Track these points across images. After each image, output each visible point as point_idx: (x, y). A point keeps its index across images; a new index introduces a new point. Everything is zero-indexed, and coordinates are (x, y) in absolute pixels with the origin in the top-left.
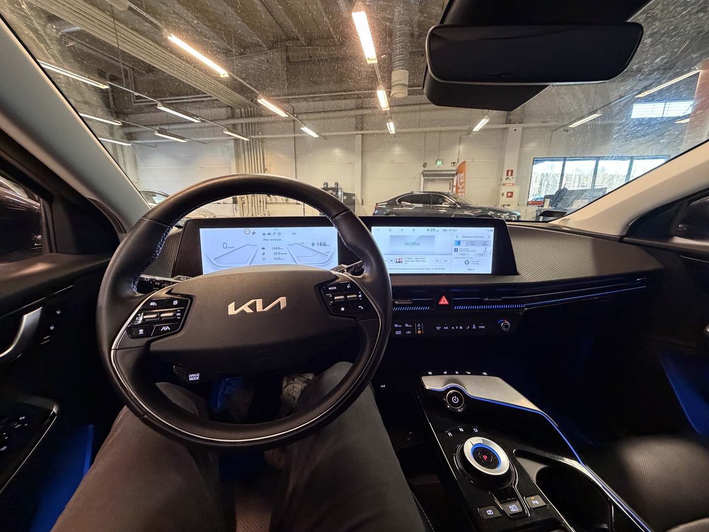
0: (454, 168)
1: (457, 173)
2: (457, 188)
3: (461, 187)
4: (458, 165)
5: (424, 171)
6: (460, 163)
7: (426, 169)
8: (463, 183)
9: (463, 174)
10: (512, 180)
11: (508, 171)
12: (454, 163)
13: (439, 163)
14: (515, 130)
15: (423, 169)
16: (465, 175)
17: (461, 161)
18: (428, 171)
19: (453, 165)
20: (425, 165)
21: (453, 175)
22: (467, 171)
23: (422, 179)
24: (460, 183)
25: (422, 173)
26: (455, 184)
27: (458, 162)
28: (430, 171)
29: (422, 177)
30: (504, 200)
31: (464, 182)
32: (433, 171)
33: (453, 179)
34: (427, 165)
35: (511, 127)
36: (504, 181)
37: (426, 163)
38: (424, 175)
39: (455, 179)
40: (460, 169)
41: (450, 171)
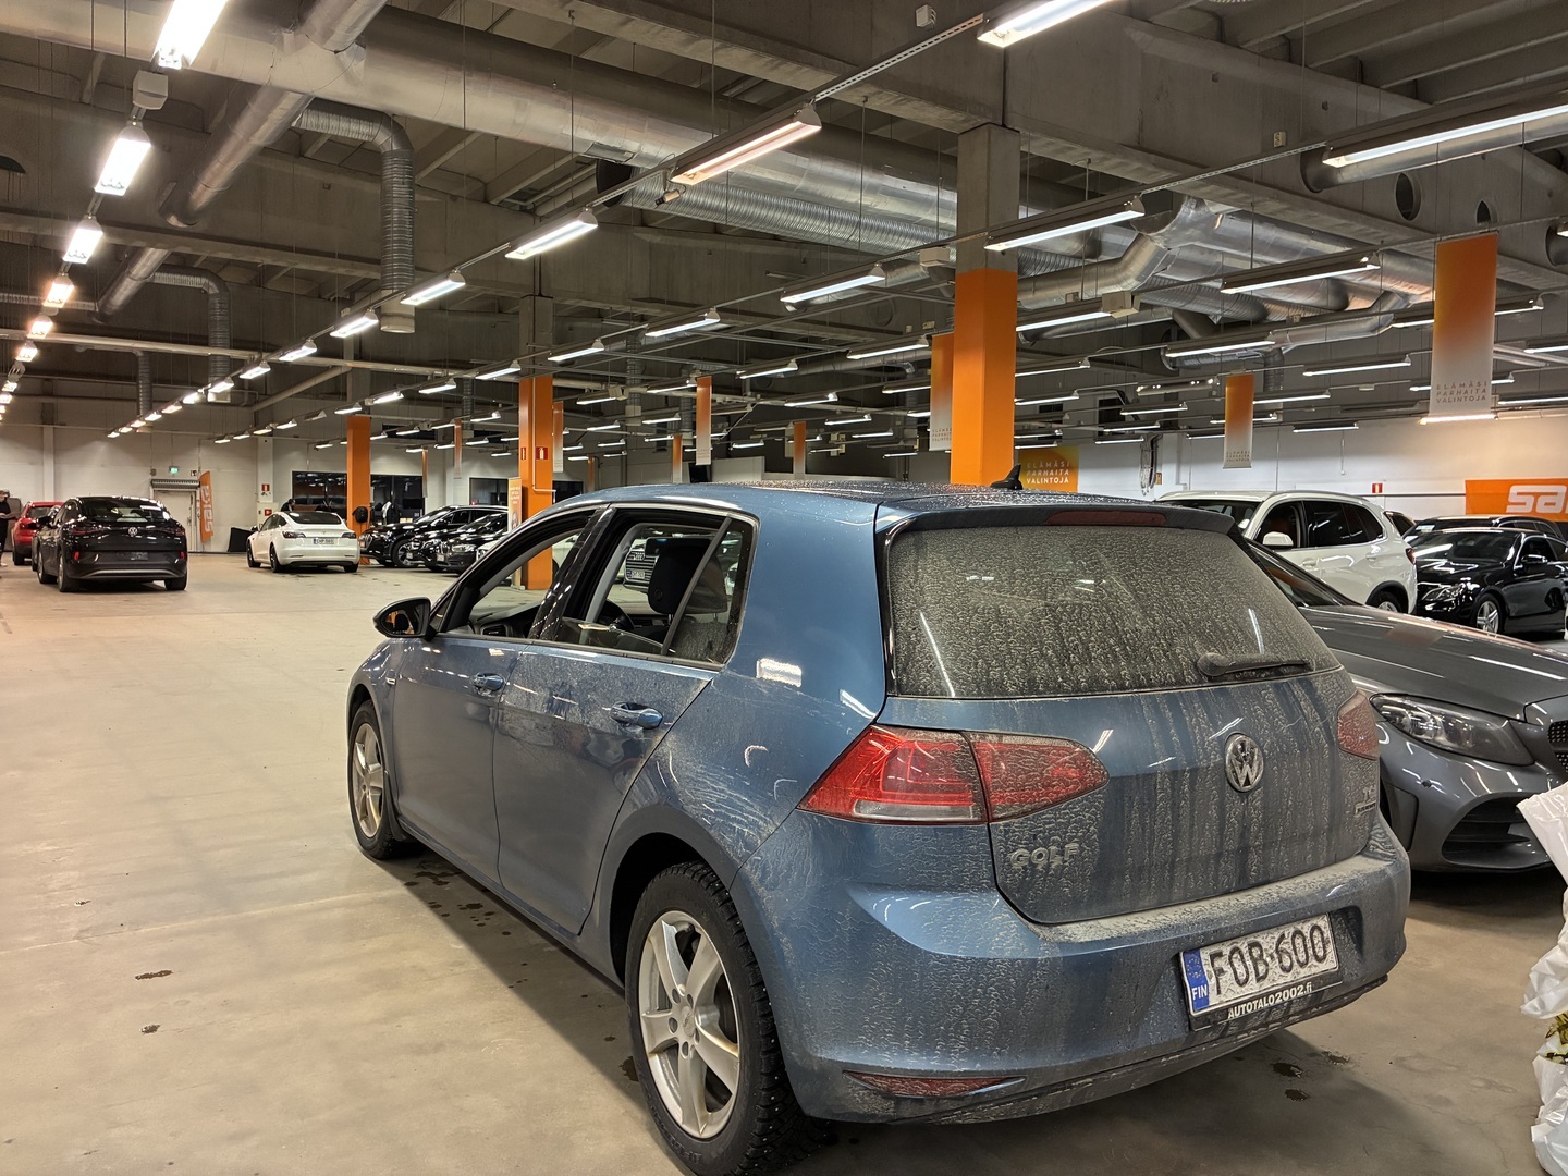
0: (196, 478)
1: (200, 486)
2: (202, 503)
3: (206, 502)
4: (200, 475)
5: (153, 480)
6: (203, 473)
7: (155, 477)
8: (208, 497)
9: (207, 486)
10: (269, 496)
11: (263, 486)
12: (194, 472)
13: (174, 471)
14: (265, 441)
15: (150, 477)
16: (209, 487)
17: (204, 471)
18: (160, 480)
19: (193, 474)
20: (153, 472)
21: (196, 487)
22: (211, 484)
23: (152, 490)
24: (205, 497)
25: (151, 483)
26: (198, 498)
27: (199, 471)
28: (162, 480)
29: (151, 488)
30: (261, 519)
31: (211, 496)
32: (167, 480)
33: (196, 491)
34: (157, 473)
36: (261, 497)
37: (155, 470)
38: (153, 486)
39: (198, 492)
40: (204, 481)
41: (189, 481)
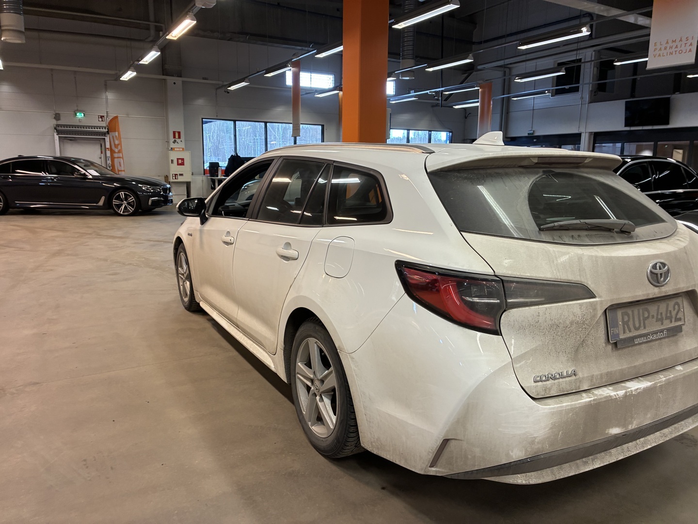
0: (104, 124)
1: (108, 132)
2: (112, 152)
3: (116, 150)
4: (108, 120)
5: (58, 125)
6: (111, 118)
7: (60, 122)
8: (118, 145)
9: (117, 133)
10: (181, 144)
11: (174, 133)
12: (102, 117)
13: (80, 115)
14: (175, 83)
15: (54, 122)
16: (119, 134)
17: (111, 116)
18: (64, 126)
19: (100, 119)
20: (57, 117)
21: (104, 134)
22: (121, 130)
23: (57, 137)
24: (115, 144)
25: (55, 129)
26: (108, 146)
27: (107, 116)
28: (67, 126)
29: (55, 134)
30: (174, 169)
31: (120, 144)
32: (73, 126)
33: (105, 139)
34: (62, 118)
35: (170, 80)
36: (172, 145)
37: (59, 114)
38: (59, 132)
39: (107, 139)
40: (112, 126)
41: (97, 127)
